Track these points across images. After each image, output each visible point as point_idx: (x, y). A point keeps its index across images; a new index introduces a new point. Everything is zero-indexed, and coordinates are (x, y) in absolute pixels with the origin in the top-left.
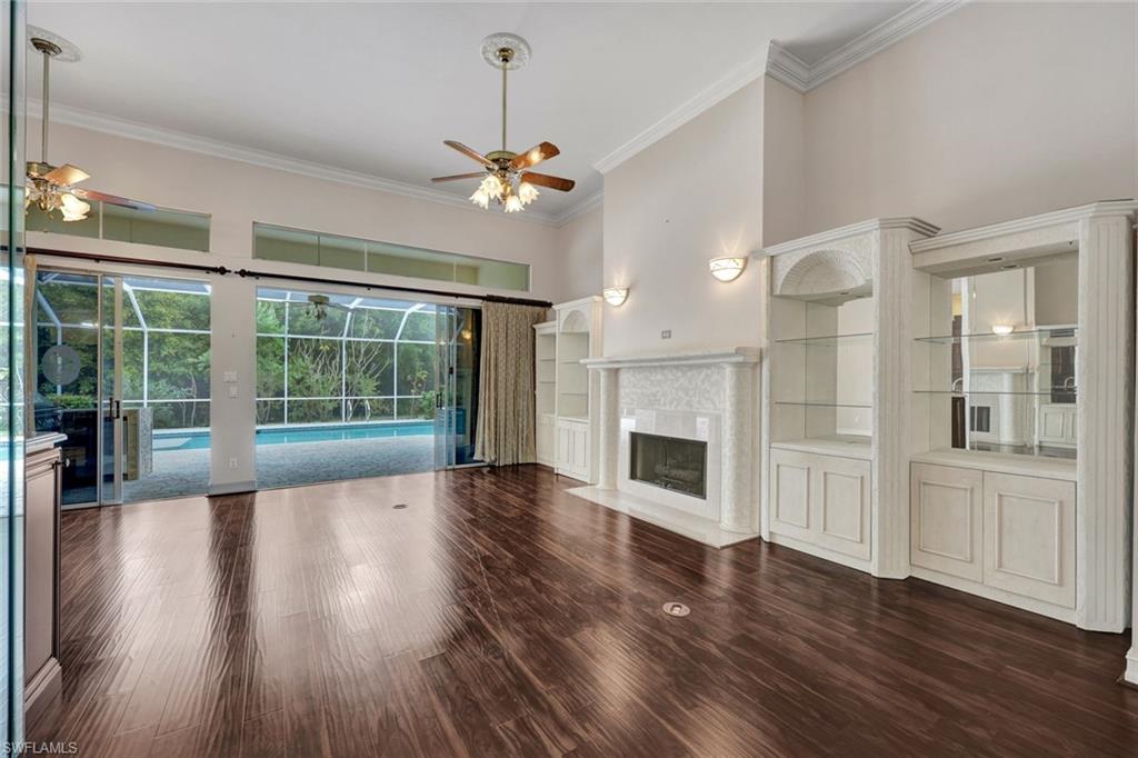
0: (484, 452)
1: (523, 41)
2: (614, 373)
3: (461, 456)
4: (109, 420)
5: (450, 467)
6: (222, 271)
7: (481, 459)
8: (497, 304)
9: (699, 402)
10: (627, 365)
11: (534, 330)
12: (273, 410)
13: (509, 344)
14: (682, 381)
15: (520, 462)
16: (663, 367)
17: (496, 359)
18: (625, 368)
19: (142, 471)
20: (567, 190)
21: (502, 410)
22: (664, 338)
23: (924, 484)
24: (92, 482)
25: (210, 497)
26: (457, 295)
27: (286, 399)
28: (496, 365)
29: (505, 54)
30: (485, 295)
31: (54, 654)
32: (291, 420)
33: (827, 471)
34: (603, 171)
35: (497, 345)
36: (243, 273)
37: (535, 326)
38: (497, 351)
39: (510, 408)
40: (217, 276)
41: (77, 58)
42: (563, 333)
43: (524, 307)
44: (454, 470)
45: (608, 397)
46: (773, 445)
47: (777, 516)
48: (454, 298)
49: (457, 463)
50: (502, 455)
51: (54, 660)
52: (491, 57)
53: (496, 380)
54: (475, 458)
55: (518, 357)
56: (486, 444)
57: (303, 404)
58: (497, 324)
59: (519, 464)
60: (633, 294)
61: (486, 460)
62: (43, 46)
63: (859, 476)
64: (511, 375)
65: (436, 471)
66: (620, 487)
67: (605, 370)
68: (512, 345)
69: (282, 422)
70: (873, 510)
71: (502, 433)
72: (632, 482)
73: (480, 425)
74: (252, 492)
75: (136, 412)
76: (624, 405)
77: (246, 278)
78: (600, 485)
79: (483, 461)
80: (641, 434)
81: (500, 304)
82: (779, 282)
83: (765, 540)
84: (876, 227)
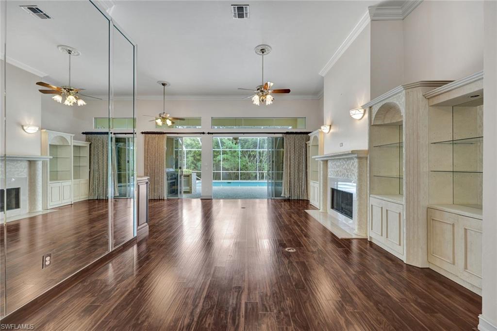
0: (285, 193)
1: (266, 45)
2: (326, 162)
3: (277, 194)
4: (180, 176)
5: (273, 198)
6: (204, 133)
7: (284, 196)
8: (290, 135)
9: (351, 175)
10: (330, 158)
11: (306, 144)
12: (236, 175)
13: (296, 151)
14: (346, 165)
15: (301, 199)
16: (340, 159)
17: (290, 157)
19: (193, 191)
20: (289, 92)
21: (292, 177)
22: (340, 146)
23: (433, 220)
24: (177, 193)
25: (201, 199)
26: (274, 133)
27: (240, 172)
28: (290, 159)
29: (263, 51)
30: (285, 132)
31: (147, 222)
32: (241, 179)
33: (388, 209)
34: (323, 75)
35: (290, 151)
36: (209, 133)
37: (307, 143)
38: (290, 154)
39: (296, 176)
40: (202, 135)
41: (170, 85)
42: (313, 145)
43: (302, 135)
44: (274, 199)
45: (324, 172)
46: (371, 195)
47: (372, 229)
48: (273, 134)
49: (275, 197)
50: (293, 195)
51: (146, 224)
52: (259, 53)
53: (290, 165)
54: (282, 195)
55: (300, 155)
56: (286, 190)
57: (244, 174)
58: (291, 143)
59: (300, 200)
60: (332, 127)
61: (286, 196)
62: (164, 85)
63: (398, 212)
64: (297, 163)
65: (268, 199)
66: (328, 212)
67: (322, 160)
68: (297, 151)
69: (238, 180)
70: (404, 229)
71: (293, 186)
72: (332, 210)
73: (283, 181)
74: (212, 199)
75: (191, 174)
76: (329, 176)
77: (209, 135)
78: (321, 210)
79: (285, 197)
80: (334, 189)
81: (292, 135)
82: (373, 119)
83: (368, 240)
84: (403, 89)
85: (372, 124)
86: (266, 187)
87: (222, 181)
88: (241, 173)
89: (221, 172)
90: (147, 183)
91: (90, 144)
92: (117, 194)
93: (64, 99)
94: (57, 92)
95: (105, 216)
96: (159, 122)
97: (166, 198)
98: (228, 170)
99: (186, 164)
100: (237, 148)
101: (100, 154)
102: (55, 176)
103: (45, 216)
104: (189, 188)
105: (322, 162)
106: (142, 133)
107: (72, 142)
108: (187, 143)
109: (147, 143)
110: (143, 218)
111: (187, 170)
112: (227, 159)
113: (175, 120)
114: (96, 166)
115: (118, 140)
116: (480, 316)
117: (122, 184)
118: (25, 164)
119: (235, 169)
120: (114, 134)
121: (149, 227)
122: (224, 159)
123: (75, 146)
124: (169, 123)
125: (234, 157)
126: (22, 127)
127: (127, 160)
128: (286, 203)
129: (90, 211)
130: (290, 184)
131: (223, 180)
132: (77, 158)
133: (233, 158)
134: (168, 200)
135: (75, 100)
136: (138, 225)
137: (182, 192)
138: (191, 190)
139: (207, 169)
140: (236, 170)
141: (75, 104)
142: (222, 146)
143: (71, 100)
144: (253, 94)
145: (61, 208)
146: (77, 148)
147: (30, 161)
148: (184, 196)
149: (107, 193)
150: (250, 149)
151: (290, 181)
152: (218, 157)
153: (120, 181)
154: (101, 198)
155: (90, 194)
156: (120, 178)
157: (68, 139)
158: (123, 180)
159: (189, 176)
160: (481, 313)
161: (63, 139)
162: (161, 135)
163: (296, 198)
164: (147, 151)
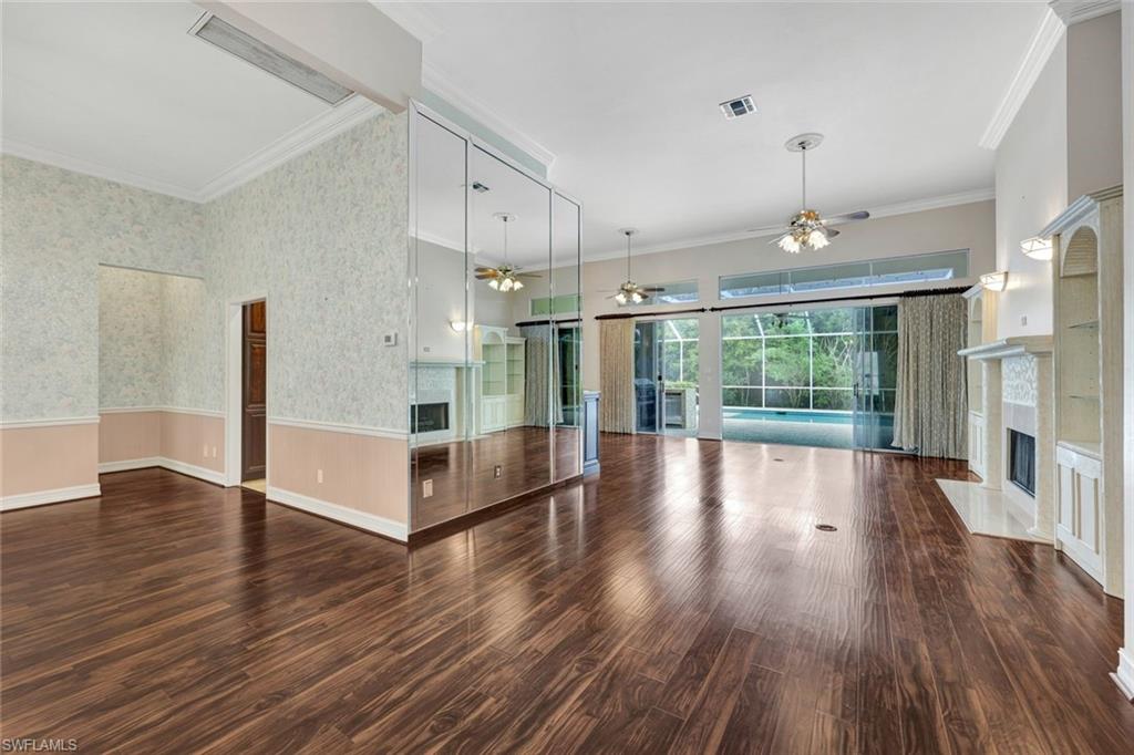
0: (903, 438)
1: (811, 134)
2: (995, 363)
4: (660, 394)
6: (703, 310)
7: (900, 446)
8: (916, 299)
10: (1006, 352)
13: (935, 336)
15: (952, 456)
17: (917, 351)
18: (1005, 357)
19: (688, 425)
21: (924, 401)
22: (1023, 324)
24: (654, 426)
25: (700, 439)
28: (917, 357)
29: (803, 145)
30: (902, 291)
32: (815, 406)
33: (1080, 472)
34: (993, 147)
35: (917, 337)
36: (713, 310)
38: (917, 344)
39: (938, 399)
40: (700, 314)
41: (639, 233)
42: (974, 322)
44: (874, 452)
45: (990, 389)
46: (1058, 442)
47: (1060, 522)
48: (868, 300)
50: (926, 443)
51: (596, 461)
52: (796, 149)
53: (916, 373)
54: (893, 444)
56: (904, 433)
57: (825, 393)
58: (918, 318)
59: (949, 459)
60: (1011, 277)
61: (905, 448)
62: (627, 234)
63: (1093, 477)
64: (938, 367)
65: (855, 451)
66: (1003, 488)
67: (986, 360)
68: (938, 336)
69: (808, 407)
70: (1102, 516)
71: (926, 425)
72: (1009, 483)
73: (897, 414)
74: (719, 441)
75: (684, 391)
76: (1004, 400)
77: (715, 312)
78: (984, 484)
79: (901, 449)
80: (1016, 432)
81: (924, 297)
82: (1062, 264)
83: (1056, 547)
84: (1092, 201)
85: (1062, 275)
86: (851, 426)
87: (764, 408)
88: (814, 391)
89: (764, 387)
90: (597, 399)
91: (526, 342)
92: (561, 421)
93: (500, 283)
94: (494, 276)
95: (545, 448)
96: (621, 298)
97: (634, 432)
98: (780, 383)
99: (684, 371)
100: (802, 332)
101: (539, 357)
102: (488, 389)
103: (478, 441)
104: (679, 418)
105: (984, 365)
106: (597, 318)
107: (505, 340)
108: (673, 333)
109: (604, 335)
110: (592, 453)
111: (685, 383)
112: (777, 359)
113: (649, 292)
114: (534, 375)
115: (562, 332)
116: (1121, 651)
117: (568, 407)
118: (453, 372)
119: (799, 381)
120: (557, 322)
121: (601, 468)
122: (770, 359)
123: (508, 345)
124: (637, 298)
125: (797, 352)
126: (451, 323)
127: (575, 364)
128: (905, 463)
129: (526, 442)
130: (917, 418)
131: (766, 406)
132: (511, 362)
133: (793, 355)
134: (638, 435)
135: (511, 284)
136: (585, 460)
137: (664, 425)
138: (684, 421)
139: (709, 379)
140: (802, 383)
141: (512, 289)
142: (764, 329)
143: (507, 284)
144: (780, 236)
145: (494, 434)
146: (511, 347)
147: (457, 368)
148: (667, 432)
149: (547, 419)
150: (840, 331)
151: (917, 411)
152: (755, 356)
153: (565, 401)
154: (540, 425)
155: (526, 419)
156: (566, 397)
157: (502, 335)
158: (569, 400)
159: (679, 394)
160: (1123, 647)
161: (495, 335)
162: (627, 320)
163: (935, 453)
164: (604, 349)
